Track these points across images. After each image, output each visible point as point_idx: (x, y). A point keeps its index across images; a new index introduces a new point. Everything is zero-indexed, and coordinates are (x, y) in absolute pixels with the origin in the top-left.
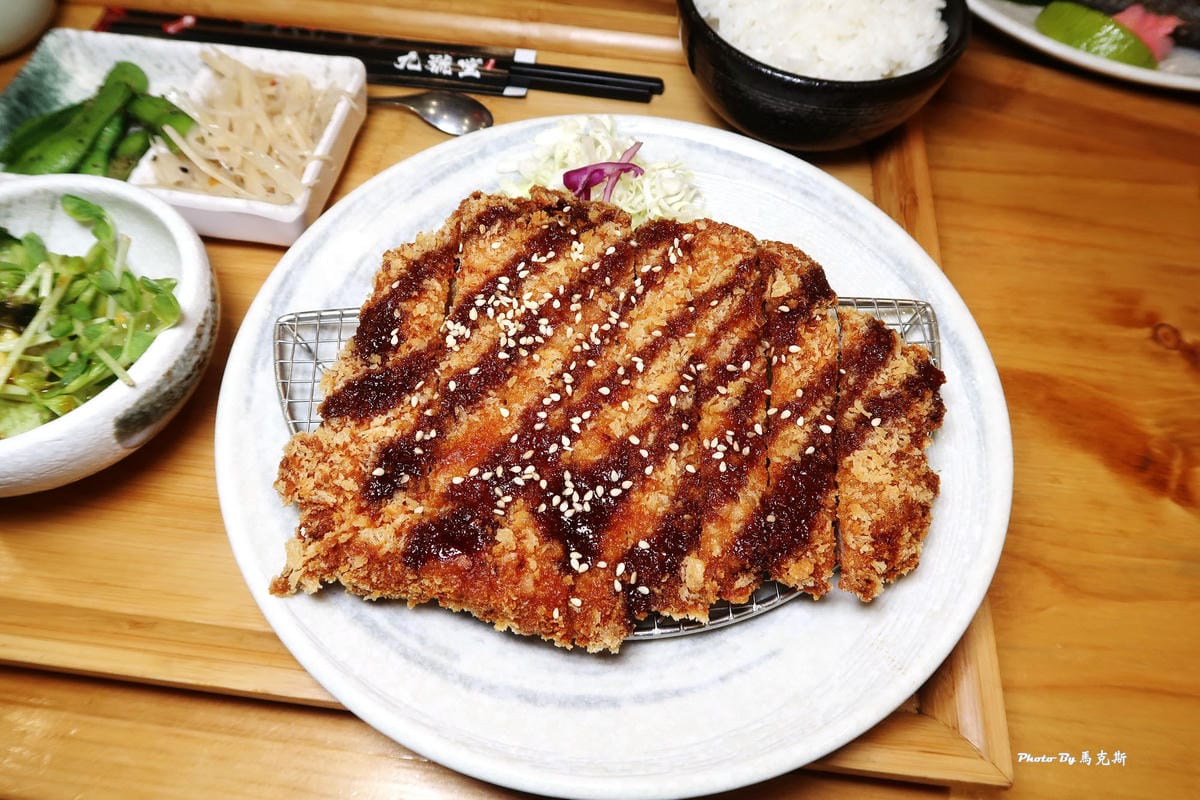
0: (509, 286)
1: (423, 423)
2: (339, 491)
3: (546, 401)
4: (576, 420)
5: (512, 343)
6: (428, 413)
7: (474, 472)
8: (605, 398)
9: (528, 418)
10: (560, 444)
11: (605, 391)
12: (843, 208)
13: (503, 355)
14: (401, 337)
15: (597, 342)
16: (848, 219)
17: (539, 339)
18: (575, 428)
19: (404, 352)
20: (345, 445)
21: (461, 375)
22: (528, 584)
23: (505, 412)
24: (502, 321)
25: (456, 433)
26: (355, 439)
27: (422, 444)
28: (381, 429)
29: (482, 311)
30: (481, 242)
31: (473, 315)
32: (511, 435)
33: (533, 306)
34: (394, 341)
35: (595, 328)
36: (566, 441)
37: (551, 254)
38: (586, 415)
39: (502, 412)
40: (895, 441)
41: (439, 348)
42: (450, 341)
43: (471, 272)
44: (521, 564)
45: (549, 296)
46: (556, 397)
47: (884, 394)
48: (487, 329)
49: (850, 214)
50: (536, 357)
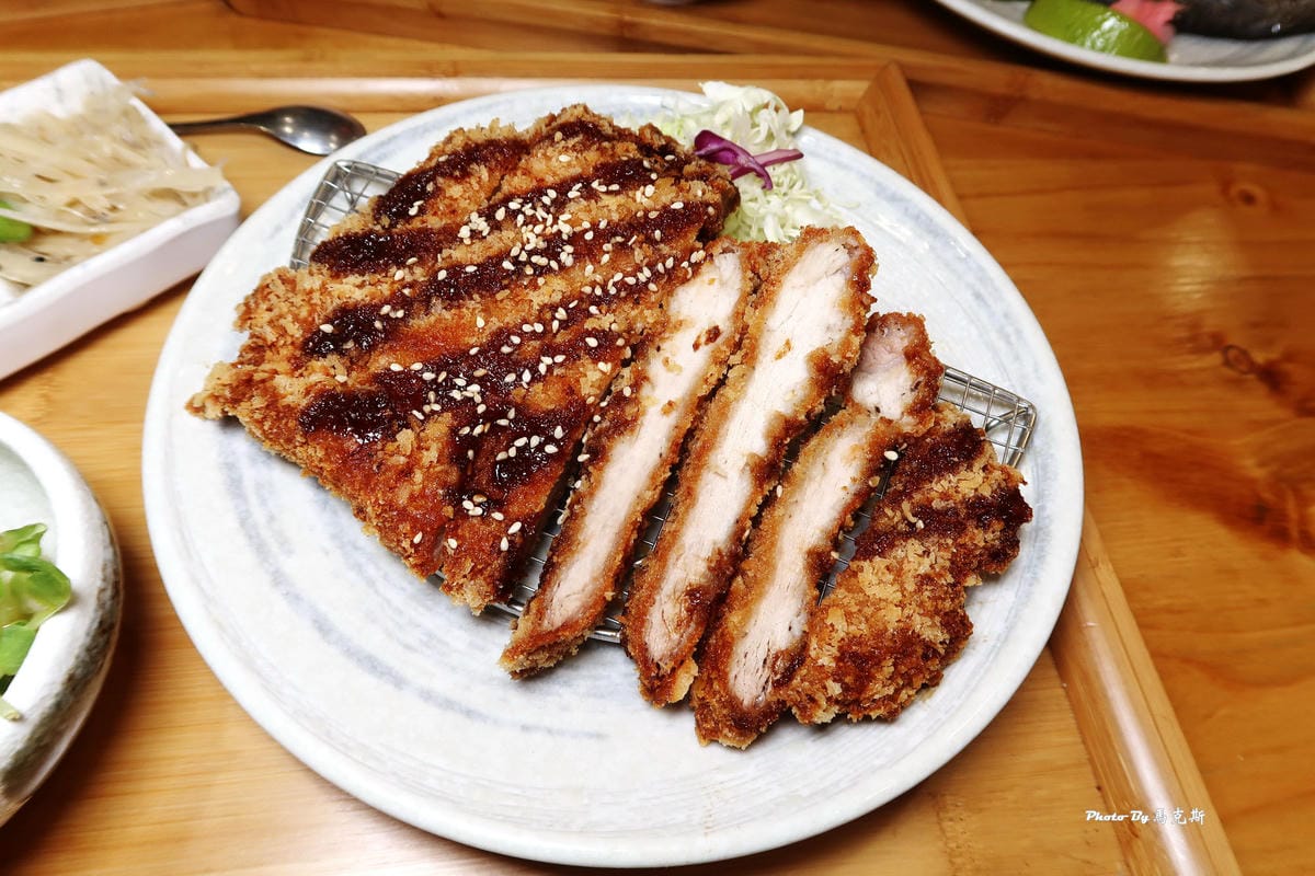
0: (554, 201)
3: (527, 328)
4: (547, 360)
5: (523, 257)
6: (407, 291)
7: (417, 366)
8: (588, 350)
9: (501, 336)
11: (592, 342)
13: (507, 265)
14: (422, 210)
15: (613, 291)
17: (554, 264)
18: (542, 369)
20: (311, 292)
23: (480, 323)
25: (420, 323)
26: (323, 289)
28: (352, 289)
29: (512, 215)
30: (550, 149)
31: (500, 214)
32: (473, 347)
33: (566, 230)
34: (413, 211)
35: (618, 277)
36: (527, 376)
37: (615, 187)
38: (560, 359)
39: (478, 321)
40: (927, 562)
41: (450, 235)
42: (464, 232)
43: (524, 174)
44: (406, 473)
45: (586, 225)
46: (539, 328)
47: (937, 504)
48: (508, 234)
50: (541, 281)
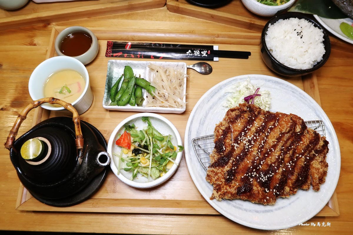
1: (233, 166)
2: (221, 181)
10: (259, 167)
12: (302, 96)
16: (303, 98)
19: (227, 151)
21: (239, 155)
22: (260, 196)
24: (244, 142)
27: (234, 170)
49: (304, 98)
